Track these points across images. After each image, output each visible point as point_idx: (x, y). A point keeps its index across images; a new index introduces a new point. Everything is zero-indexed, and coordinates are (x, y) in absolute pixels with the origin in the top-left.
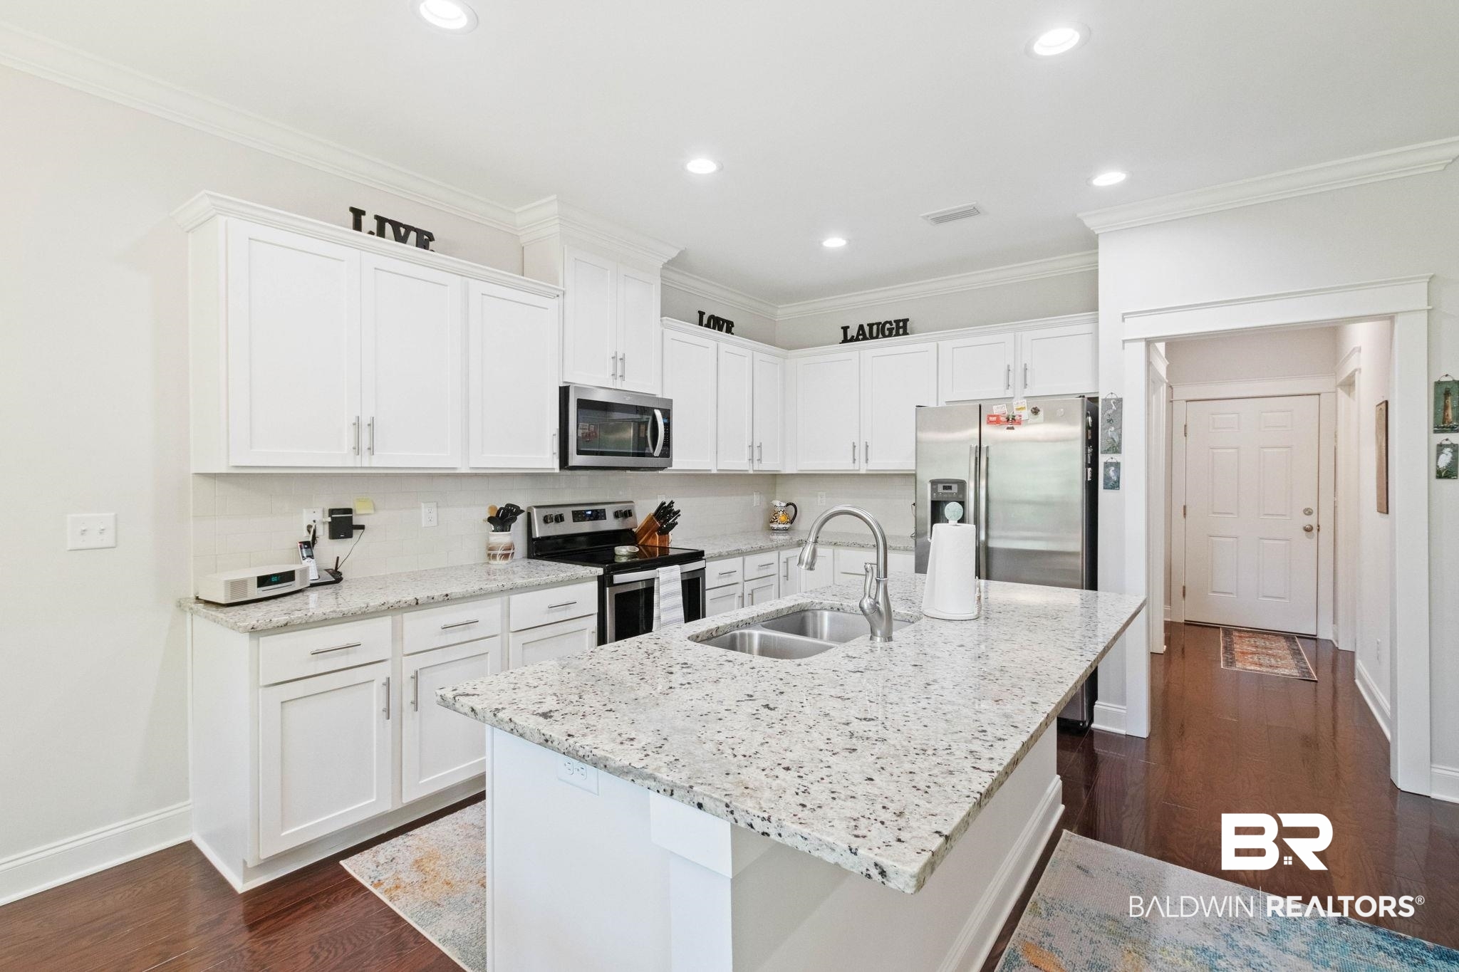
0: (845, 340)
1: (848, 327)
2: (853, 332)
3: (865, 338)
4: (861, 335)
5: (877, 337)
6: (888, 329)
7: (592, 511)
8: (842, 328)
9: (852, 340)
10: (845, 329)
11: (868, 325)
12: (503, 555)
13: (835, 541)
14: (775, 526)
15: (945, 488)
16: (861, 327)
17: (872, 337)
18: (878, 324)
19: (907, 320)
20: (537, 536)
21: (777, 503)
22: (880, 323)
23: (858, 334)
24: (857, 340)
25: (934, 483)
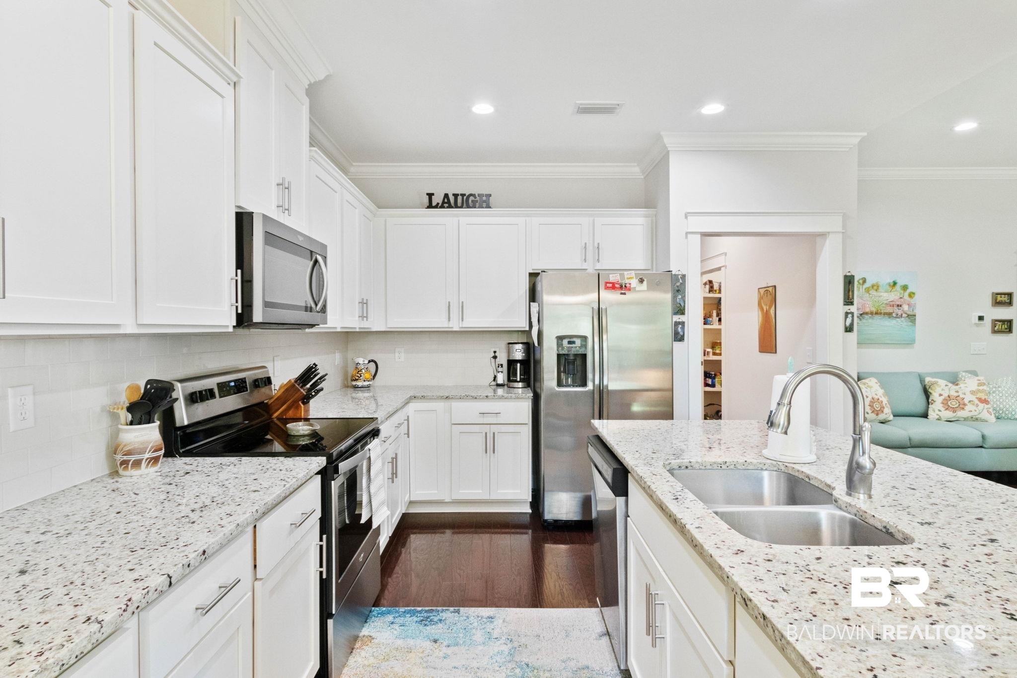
0: (430, 206)
1: (433, 194)
2: (438, 199)
3: (450, 207)
4: (446, 203)
5: (462, 207)
6: (472, 201)
7: (235, 381)
8: (427, 194)
9: (436, 207)
10: (430, 195)
11: (454, 195)
12: (152, 459)
13: (447, 395)
14: (360, 383)
15: (570, 343)
16: (446, 196)
17: (456, 206)
18: (463, 195)
19: (490, 195)
20: (186, 423)
21: (361, 360)
22: (465, 195)
23: (443, 202)
24: (442, 207)
25: (560, 338)
